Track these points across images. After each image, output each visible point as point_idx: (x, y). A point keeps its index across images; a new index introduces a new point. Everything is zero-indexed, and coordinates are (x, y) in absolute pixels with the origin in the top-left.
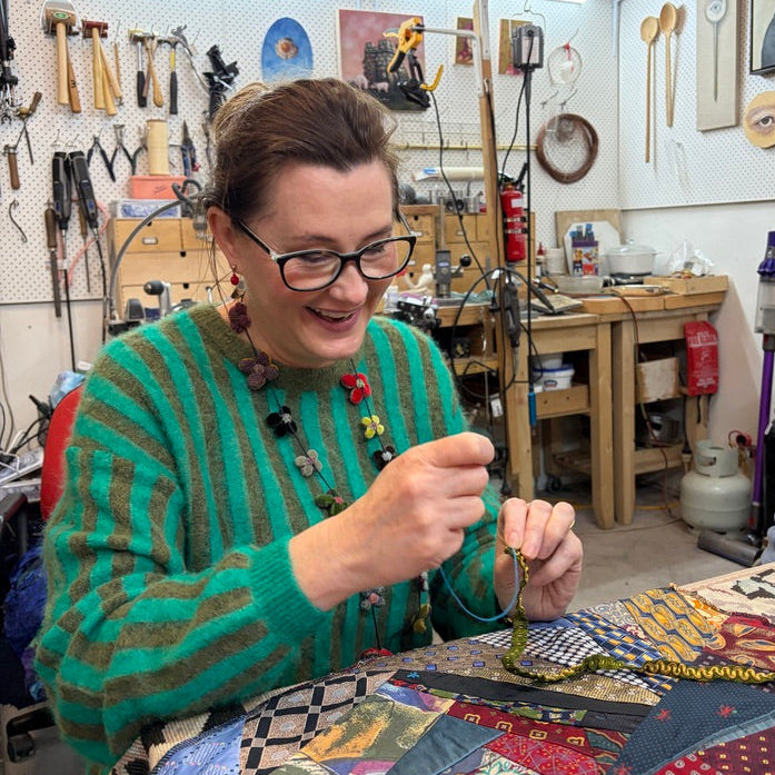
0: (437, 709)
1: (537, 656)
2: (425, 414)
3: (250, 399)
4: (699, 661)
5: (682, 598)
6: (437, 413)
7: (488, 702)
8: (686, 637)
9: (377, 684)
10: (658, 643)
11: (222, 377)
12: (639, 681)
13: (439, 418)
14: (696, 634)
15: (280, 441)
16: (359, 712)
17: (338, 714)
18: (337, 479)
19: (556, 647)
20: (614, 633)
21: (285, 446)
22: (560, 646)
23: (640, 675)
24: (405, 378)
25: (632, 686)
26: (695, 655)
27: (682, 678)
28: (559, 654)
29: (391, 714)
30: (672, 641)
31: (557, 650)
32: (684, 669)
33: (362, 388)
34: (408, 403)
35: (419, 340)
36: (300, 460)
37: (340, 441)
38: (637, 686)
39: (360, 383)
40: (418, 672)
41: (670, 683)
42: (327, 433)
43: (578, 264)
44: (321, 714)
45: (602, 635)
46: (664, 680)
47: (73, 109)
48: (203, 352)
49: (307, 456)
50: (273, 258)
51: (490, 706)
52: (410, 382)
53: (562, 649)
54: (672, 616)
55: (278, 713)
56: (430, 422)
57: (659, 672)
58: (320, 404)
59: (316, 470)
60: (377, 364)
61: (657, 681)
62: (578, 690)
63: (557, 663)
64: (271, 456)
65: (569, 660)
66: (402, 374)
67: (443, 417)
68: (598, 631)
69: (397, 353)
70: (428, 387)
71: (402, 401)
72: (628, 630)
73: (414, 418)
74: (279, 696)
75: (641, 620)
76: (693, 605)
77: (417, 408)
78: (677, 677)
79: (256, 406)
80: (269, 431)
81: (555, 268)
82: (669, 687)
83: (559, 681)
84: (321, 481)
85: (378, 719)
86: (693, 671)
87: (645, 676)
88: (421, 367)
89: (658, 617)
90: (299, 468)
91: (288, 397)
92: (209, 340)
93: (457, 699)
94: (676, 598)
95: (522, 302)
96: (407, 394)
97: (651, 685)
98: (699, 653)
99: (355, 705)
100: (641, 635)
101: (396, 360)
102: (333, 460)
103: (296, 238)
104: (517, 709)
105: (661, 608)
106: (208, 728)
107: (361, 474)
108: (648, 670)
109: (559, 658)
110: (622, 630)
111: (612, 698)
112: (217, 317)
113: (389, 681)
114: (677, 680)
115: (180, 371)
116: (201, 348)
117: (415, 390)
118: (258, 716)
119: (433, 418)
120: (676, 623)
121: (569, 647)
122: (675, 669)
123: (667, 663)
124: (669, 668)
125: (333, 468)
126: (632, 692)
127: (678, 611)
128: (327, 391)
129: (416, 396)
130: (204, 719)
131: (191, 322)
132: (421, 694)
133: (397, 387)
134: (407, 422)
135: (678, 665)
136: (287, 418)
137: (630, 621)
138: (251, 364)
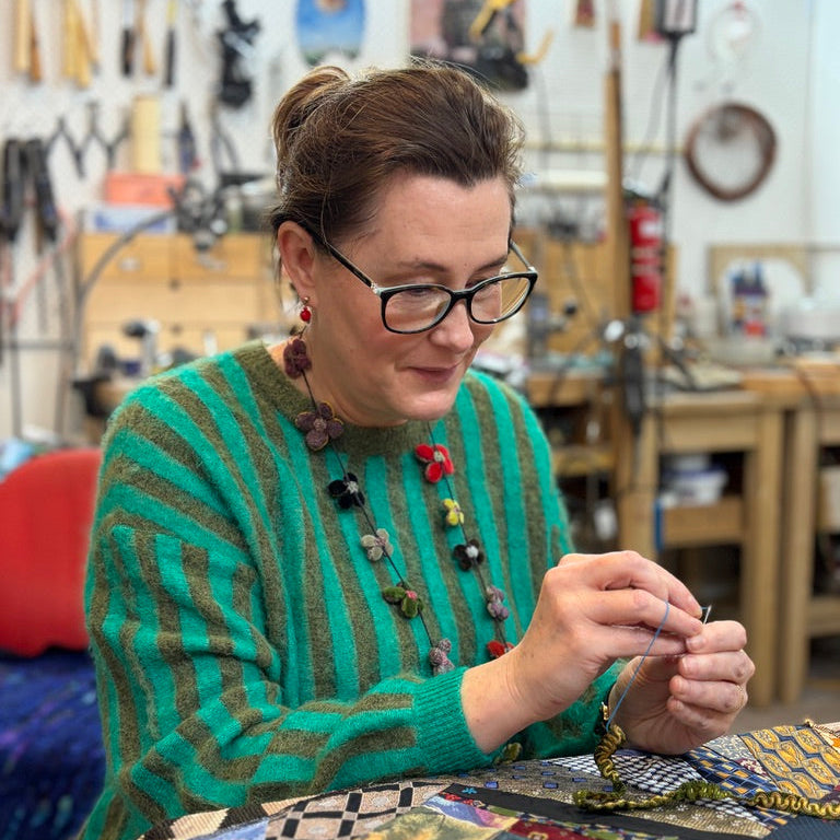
0: (496, 826)
1: (625, 782)
2: (517, 494)
3: (308, 462)
4: (826, 799)
5: (818, 735)
6: (532, 493)
7: (559, 823)
8: (815, 775)
9: (426, 796)
10: (778, 779)
11: (276, 435)
12: (748, 814)
13: (534, 499)
14: (828, 773)
15: (342, 516)
16: (403, 822)
17: (377, 822)
18: (408, 566)
19: (648, 775)
20: (724, 766)
21: (348, 523)
22: (654, 774)
23: (750, 808)
24: (493, 447)
25: (737, 818)
26: (822, 793)
27: (800, 813)
28: (651, 782)
29: (441, 827)
30: (798, 779)
31: (651, 779)
32: (805, 803)
33: (441, 463)
34: (496, 479)
35: (510, 400)
36: (368, 539)
37: (413, 519)
38: (745, 818)
39: (439, 456)
40: (475, 788)
41: (786, 818)
42: (398, 510)
43: (739, 323)
44: (357, 822)
45: (708, 766)
46: (779, 815)
47: (33, 76)
48: (253, 403)
49: (377, 536)
50: (375, 291)
51: (561, 827)
52: (499, 452)
53: (656, 777)
54: (802, 756)
55: (307, 816)
56: (523, 504)
57: (775, 806)
58: (389, 471)
59: (386, 555)
60: (458, 425)
61: (770, 816)
62: (671, 819)
63: (647, 791)
64: (329, 536)
65: (662, 789)
66: (488, 441)
67: (540, 498)
68: (703, 762)
69: (482, 415)
70: (521, 460)
71: (489, 475)
72: (742, 764)
73: (503, 498)
74: (308, 801)
75: (762, 755)
76: (831, 743)
77: (508, 485)
78: (795, 812)
79: (314, 471)
80: (330, 503)
81: (704, 326)
82: (783, 822)
83: (648, 808)
84: (390, 568)
85: (424, 830)
86: (817, 807)
87: (756, 809)
88: (513, 434)
89: (784, 755)
90: (365, 550)
91: (351, 461)
92: (259, 388)
93: (523, 816)
94: (810, 735)
95: (650, 372)
96: (495, 466)
97: (761, 819)
98: (828, 792)
99: (398, 815)
100: (758, 769)
101: (482, 424)
102: (405, 543)
103: (402, 264)
104: (593, 832)
105: (789, 745)
106: (225, 825)
107: (437, 562)
108: (761, 804)
109: (652, 786)
110: (736, 763)
111: (712, 828)
112: (268, 359)
113: (440, 795)
114: (794, 816)
115: (230, 427)
116: (250, 398)
117: (505, 462)
118: (284, 817)
119: (528, 499)
120: (806, 763)
121: (664, 776)
122: (794, 802)
123: (784, 796)
124: (787, 802)
125: (405, 553)
126: (737, 823)
127: (810, 750)
128: (397, 456)
129: (507, 470)
130: (221, 815)
131: (237, 364)
132: (478, 810)
133: (483, 458)
134: (494, 501)
135: (798, 798)
136: (353, 487)
137: (746, 755)
138: (309, 419)
